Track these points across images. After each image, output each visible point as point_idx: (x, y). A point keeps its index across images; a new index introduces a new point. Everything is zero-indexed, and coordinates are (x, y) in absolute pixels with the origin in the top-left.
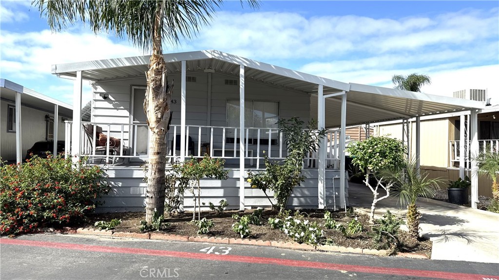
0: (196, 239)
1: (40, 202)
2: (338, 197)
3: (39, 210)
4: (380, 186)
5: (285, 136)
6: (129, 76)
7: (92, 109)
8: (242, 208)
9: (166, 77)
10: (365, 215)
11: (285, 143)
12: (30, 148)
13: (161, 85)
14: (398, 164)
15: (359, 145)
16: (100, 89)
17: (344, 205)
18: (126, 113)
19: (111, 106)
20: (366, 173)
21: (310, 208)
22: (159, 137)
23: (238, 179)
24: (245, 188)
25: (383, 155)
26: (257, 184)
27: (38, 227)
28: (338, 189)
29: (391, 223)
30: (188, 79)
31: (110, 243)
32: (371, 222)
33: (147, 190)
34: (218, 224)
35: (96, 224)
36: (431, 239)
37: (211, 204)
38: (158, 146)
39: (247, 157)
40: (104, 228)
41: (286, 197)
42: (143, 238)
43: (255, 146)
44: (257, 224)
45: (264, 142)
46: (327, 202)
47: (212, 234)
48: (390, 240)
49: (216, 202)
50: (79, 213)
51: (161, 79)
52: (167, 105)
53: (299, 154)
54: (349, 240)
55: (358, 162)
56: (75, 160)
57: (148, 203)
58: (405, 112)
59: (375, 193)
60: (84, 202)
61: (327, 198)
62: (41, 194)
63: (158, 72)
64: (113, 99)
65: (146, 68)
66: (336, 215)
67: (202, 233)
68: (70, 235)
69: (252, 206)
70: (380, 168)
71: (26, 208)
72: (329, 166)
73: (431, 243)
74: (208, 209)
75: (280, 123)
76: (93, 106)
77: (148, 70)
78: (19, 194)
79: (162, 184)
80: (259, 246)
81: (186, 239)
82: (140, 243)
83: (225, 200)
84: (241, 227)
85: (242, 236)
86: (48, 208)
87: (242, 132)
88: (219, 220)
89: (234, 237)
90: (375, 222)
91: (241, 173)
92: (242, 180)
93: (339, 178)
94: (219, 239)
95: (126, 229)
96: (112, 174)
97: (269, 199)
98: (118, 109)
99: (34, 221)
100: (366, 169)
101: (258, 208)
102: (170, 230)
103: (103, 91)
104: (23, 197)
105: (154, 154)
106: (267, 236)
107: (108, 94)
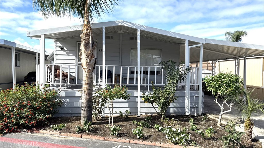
0: (109, 139)
1: (19, 114)
2: (197, 108)
3: (18, 119)
4: (225, 104)
5: (165, 71)
6: (75, 36)
7: (55, 55)
8: (139, 114)
9: (92, 38)
10: (214, 120)
11: (165, 75)
12: (26, 76)
13: (89, 42)
14: (238, 91)
15: (212, 78)
16: (59, 44)
17: (201, 112)
18: (74, 57)
19: (65, 53)
20: (216, 95)
21: (180, 114)
22: (88, 74)
23: (137, 97)
24: (141, 102)
25: (228, 85)
26: (148, 100)
27: (17, 128)
28: (197, 103)
29: (235, 132)
31: (57, 141)
32: (219, 125)
34: (124, 126)
35: (52, 126)
36: (261, 140)
37: (120, 112)
38: (88, 80)
39: (142, 84)
40: (56, 129)
41: (165, 109)
42: (77, 137)
43: (147, 75)
44: (148, 127)
45: (152, 73)
46: (191, 111)
47: (120, 135)
48: (235, 145)
49: (124, 111)
50: (42, 119)
51: (89, 39)
52: (93, 55)
53: (174, 83)
54: (206, 141)
55: (212, 89)
56: (41, 87)
57: (83, 113)
58: (237, 54)
59: (222, 108)
60: (45, 113)
61: (191, 108)
62: (19, 109)
63: (87, 35)
64: (66, 50)
65: (80, 32)
66: (196, 119)
67: (113, 135)
68: (36, 134)
69: (145, 113)
70: (226, 93)
71: (10, 118)
72: (192, 89)
73: (261, 144)
74: (118, 115)
75: (163, 63)
76: (55, 54)
77: (81, 34)
78: (6, 109)
79: (91, 102)
80: (149, 145)
81: (103, 139)
82: (76, 141)
83: (129, 109)
84: (137, 132)
85: (138, 137)
86: (23, 117)
87: (139, 68)
88: (125, 123)
89: (133, 138)
90: (222, 126)
91: (138, 93)
92: (139, 98)
93: (198, 96)
94: (123, 140)
95: (68, 130)
96: (63, 95)
97: (155, 109)
98: (69, 55)
99: (15, 125)
100: (216, 93)
101: (149, 114)
102: (94, 132)
103: (61, 45)
104: (9, 111)
105: (86, 84)
106: (154, 137)
107: (63, 46)
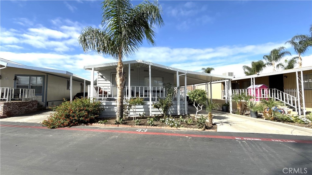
0: (134, 127)
1: (79, 114)
2: (184, 111)
3: (78, 117)
4: (199, 106)
5: (165, 89)
6: (111, 69)
7: (97, 81)
8: (151, 115)
9: (123, 69)
10: (194, 117)
11: (166, 92)
12: (75, 95)
13: (122, 72)
14: (205, 99)
15: (191, 92)
16: (100, 74)
17: (186, 113)
18: (109, 82)
19: (104, 80)
20: (194, 102)
21: (175, 115)
22: (121, 90)
23: (149, 105)
24: (152, 108)
25: (200, 95)
26: (156, 106)
27: (78, 123)
28: (184, 108)
29: (203, 119)
30: (131, 70)
31: (104, 129)
32: (196, 119)
33: (117, 109)
35: (99, 122)
36: (217, 124)
37: (139, 114)
39: (152, 97)
40: (102, 123)
41: (166, 111)
42: (115, 126)
43: (155, 93)
44: (156, 121)
45: (158, 92)
46: (181, 112)
47: (140, 125)
48: (203, 125)
49: (142, 113)
50: (93, 118)
51: (121, 70)
52: (124, 79)
53: (170, 95)
54: (188, 125)
55: (191, 98)
56: (91, 99)
57: (117, 114)
59: (197, 109)
60: (95, 114)
61: (181, 111)
62: (79, 112)
63: (121, 68)
64: (105, 77)
65: (117, 66)
66: (184, 117)
67: (137, 124)
68: (90, 126)
69: (154, 114)
70: (199, 100)
71: (74, 117)
72: (181, 100)
73: (217, 126)
74: (139, 116)
75: (164, 85)
76: (98, 80)
77: (117, 67)
78: (71, 112)
79: (122, 107)
80: (157, 129)
81: (131, 127)
82: (115, 128)
83: (145, 112)
84: (150, 122)
85: (151, 125)
86: (82, 116)
87: (150, 88)
88: (143, 120)
89: (148, 126)
91: (150, 103)
92: (151, 105)
93: (185, 104)
94: (143, 126)
95: (110, 123)
96: (104, 104)
97: (160, 112)
98: (107, 81)
99: (77, 121)
100: (194, 100)
101: (156, 115)
102: (125, 124)
103: (101, 75)
104: (73, 113)
105: (119, 96)
106: (160, 125)
107: (103, 76)
